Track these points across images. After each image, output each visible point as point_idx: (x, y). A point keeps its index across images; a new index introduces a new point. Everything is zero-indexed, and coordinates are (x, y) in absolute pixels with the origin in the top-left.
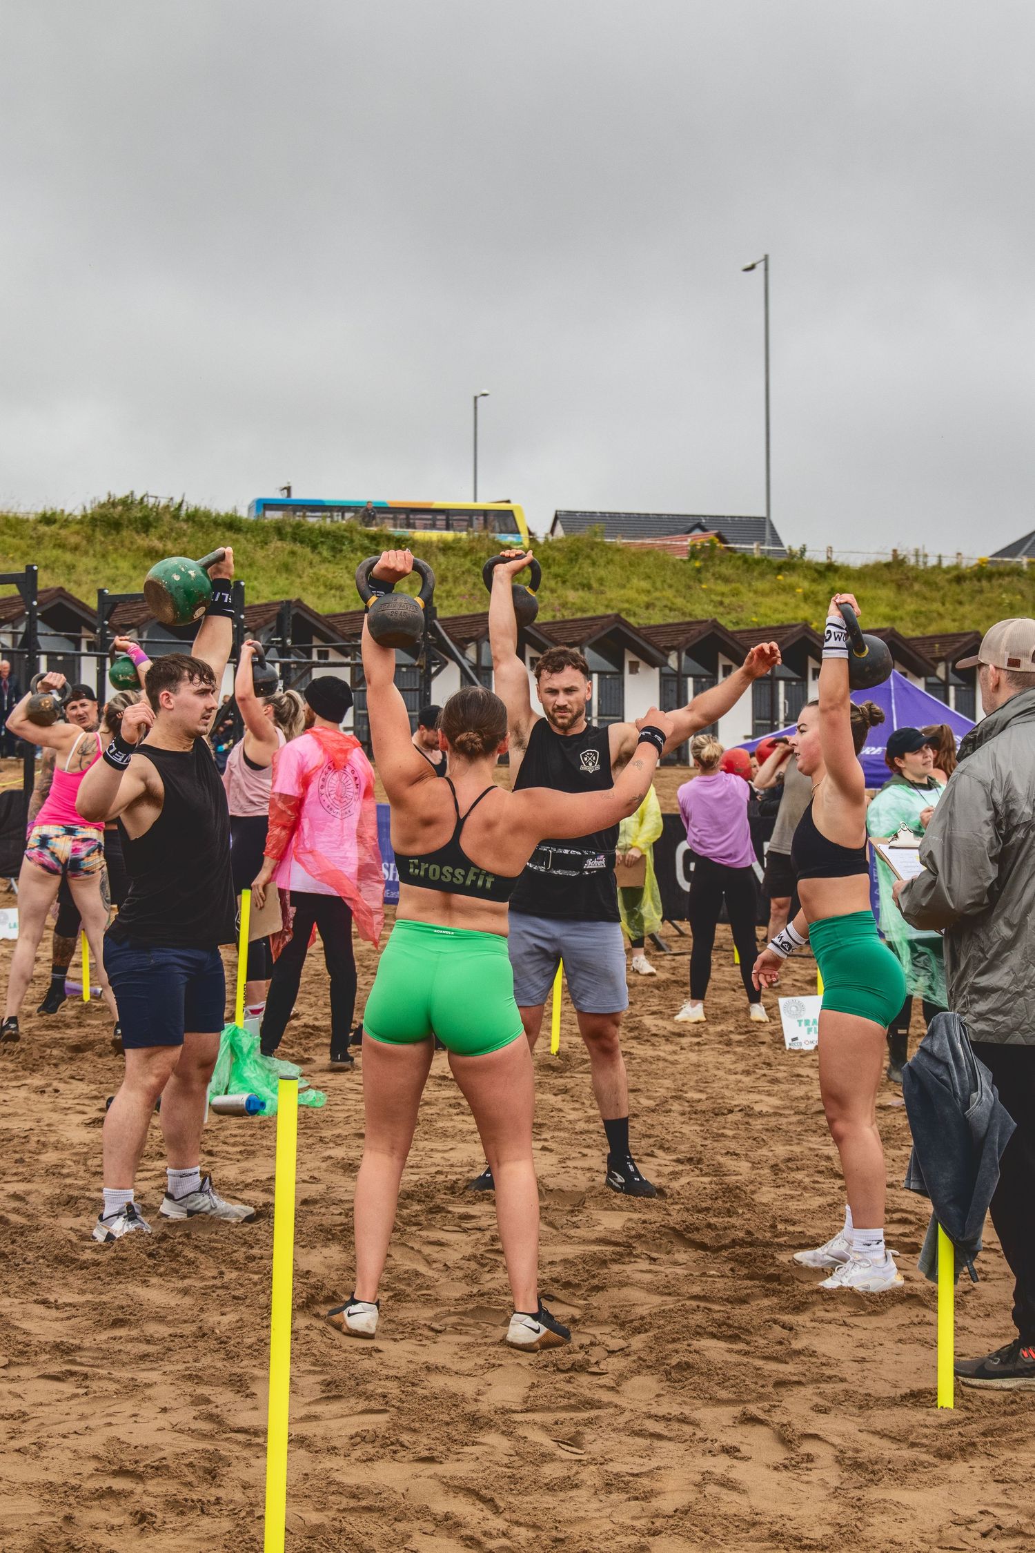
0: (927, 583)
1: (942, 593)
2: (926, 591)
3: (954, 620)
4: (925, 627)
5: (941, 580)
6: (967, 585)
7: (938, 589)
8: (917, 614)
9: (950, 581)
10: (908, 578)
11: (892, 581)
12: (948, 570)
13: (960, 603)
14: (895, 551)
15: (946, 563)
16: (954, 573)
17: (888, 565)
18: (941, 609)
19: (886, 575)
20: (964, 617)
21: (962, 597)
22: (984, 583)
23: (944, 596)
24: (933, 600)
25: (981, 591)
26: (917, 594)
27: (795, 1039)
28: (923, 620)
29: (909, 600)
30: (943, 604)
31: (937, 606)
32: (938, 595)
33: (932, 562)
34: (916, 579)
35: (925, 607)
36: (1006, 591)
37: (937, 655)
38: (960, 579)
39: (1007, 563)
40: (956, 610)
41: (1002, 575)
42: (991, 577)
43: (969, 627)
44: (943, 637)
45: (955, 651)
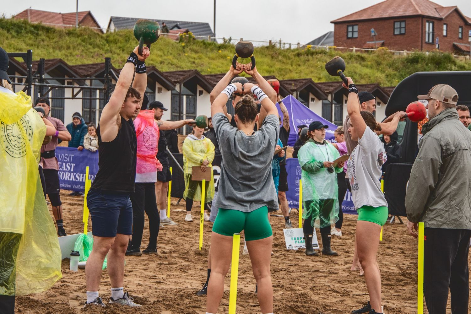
0: (285, 56)
1: (291, 60)
2: (284, 60)
3: (297, 73)
4: (284, 76)
5: (291, 55)
6: (302, 57)
7: (289, 59)
8: (280, 70)
9: (295, 56)
10: (276, 54)
11: (269, 55)
12: (294, 51)
13: (299, 65)
14: (270, 41)
15: (293, 47)
16: (297, 52)
17: (267, 48)
18: (291, 68)
19: (267, 52)
20: (301, 72)
21: (300, 63)
22: (310, 57)
23: (292, 62)
24: (287, 64)
25: (308, 60)
26: (280, 61)
27: (290, 246)
28: (283, 72)
29: (277, 63)
30: (292, 65)
31: (289, 67)
32: (289, 61)
33: (287, 46)
34: (280, 54)
35: (284, 67)
36: (319, 61)
37: (293, 88)
38: (299, 55)
39: (319, 48)
40: (297, 69)
41: (317, 53)
42: (312, 54)
43: (303, 76)
44: (295, 81)
45: (301, 87)
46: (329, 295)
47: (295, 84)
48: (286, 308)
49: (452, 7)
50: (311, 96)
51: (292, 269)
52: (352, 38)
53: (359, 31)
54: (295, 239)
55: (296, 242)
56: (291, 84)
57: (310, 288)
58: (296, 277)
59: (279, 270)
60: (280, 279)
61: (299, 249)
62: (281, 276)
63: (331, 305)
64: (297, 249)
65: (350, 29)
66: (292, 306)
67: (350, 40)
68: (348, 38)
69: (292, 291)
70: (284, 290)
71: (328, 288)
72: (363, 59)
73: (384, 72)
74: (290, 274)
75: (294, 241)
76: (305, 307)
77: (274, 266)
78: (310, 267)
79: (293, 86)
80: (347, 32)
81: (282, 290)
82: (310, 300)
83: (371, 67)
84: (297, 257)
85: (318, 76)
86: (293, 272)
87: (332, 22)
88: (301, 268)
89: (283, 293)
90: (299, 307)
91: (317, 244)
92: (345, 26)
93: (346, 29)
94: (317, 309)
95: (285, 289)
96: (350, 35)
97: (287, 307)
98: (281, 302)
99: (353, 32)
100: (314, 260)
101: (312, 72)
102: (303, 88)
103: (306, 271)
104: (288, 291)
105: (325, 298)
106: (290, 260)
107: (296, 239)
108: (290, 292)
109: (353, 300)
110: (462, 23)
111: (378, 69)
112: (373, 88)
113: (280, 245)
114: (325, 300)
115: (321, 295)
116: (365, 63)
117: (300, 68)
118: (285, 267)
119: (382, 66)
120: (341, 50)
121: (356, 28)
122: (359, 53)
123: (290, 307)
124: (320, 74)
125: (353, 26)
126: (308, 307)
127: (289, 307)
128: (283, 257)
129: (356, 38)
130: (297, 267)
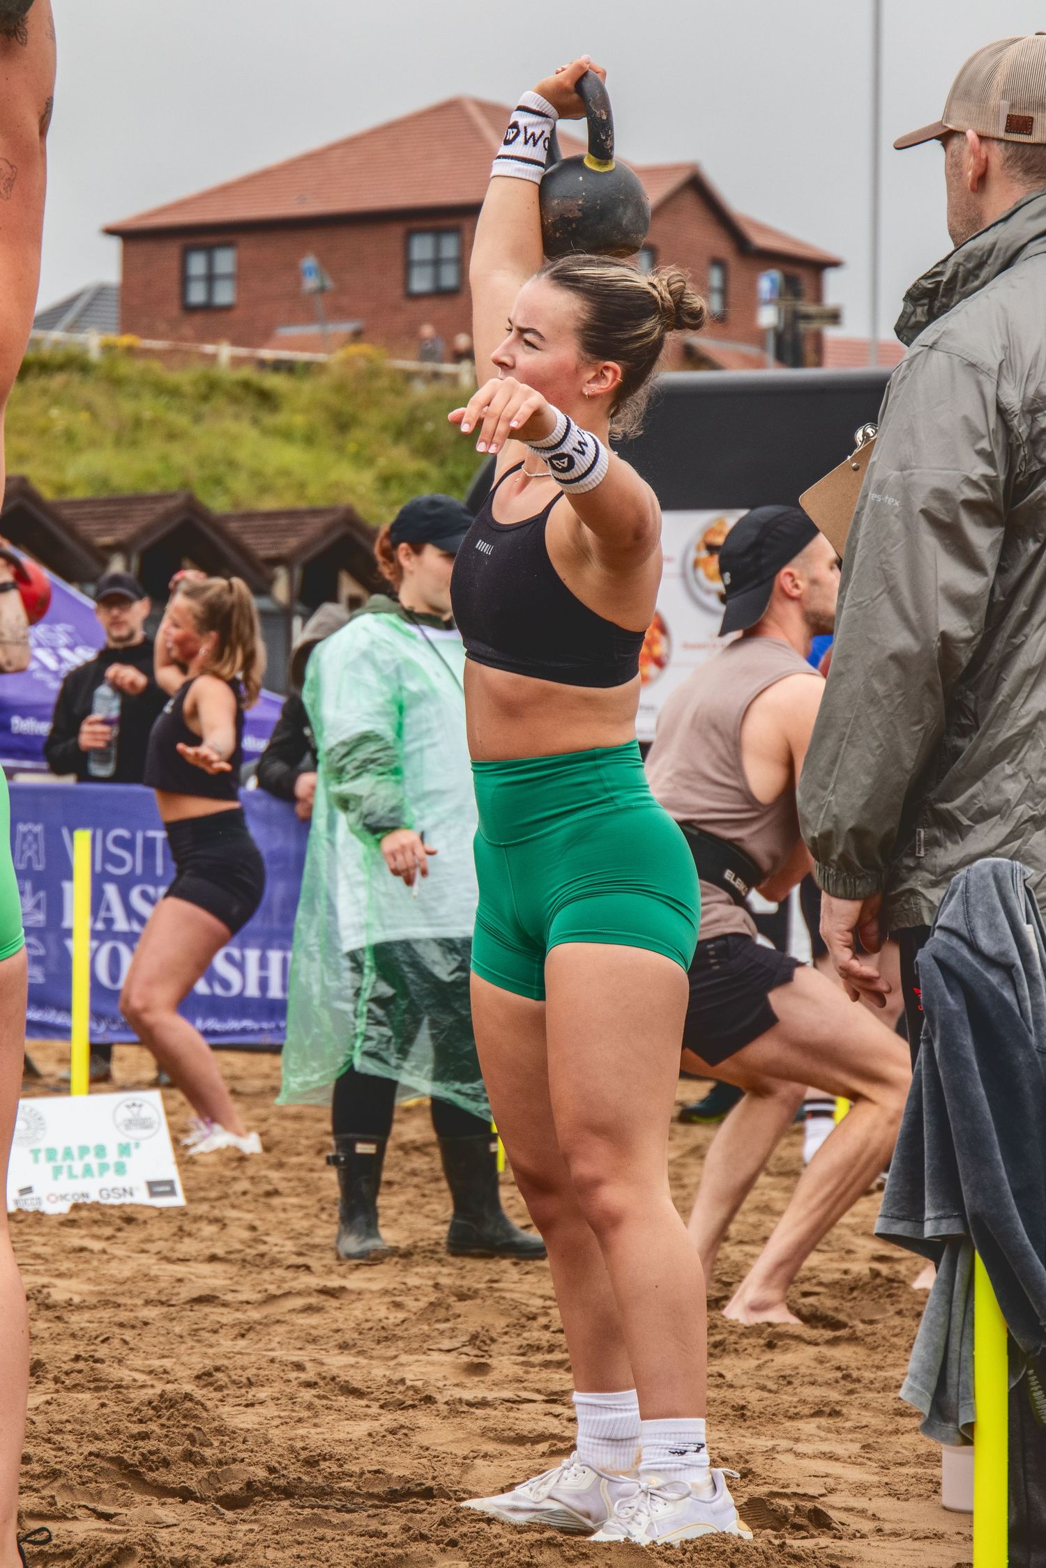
27: (27, 1190)
39: (57, 344)
46: (317, 1402)
48: (90, 1468)
49: (676, 168)
52: (208, 308)
53: (237, 277)
54: (51, 1154)
55: (57, 1172)
57: (198, 1377)
61: (76, 1207)
63: (341, 1450)
64: (63, 1208)
65: (197, 265)
66: (126, 1456)
67: (198, 319)
68: (190, 310)
69: (97, 1389)
70: (51, 1385)
71: (293, 1375)
72: (266, 399)
73: (370, 462)
75: (46, 1167)
76: (204, 1461)
80: (185, 280)
81: (40, 1388)
82: (219, 1431)
83: (309, 440)
87: (111, 232)
89: (48, 1403)
90: (166, 1463)
91: (170, 1183)
92: (172, 250)
93: (174, 264)
94: (272, 1470)
95: (56, 1380)
96: (197, 294)
97: (97, 1461)
98: (49, 1441)
99: (210, 279)
104: (76, 1387)
105: (300, 1420)
107: (60, 1156)
108: (86, 1396)
109: (461, 1427)
110: (723, 248)
111: (340, 449)
112: (328, 529)
114: (302, 1432)
115: (270, 1403)
116: (281, 419)
119: (358, 434)
121: (225, 261)
122: (246, 372)
123: (118, 1461)
125: (209, 250)
126: (220, 1463)
127: (111, 1460)
129: (227, 308)
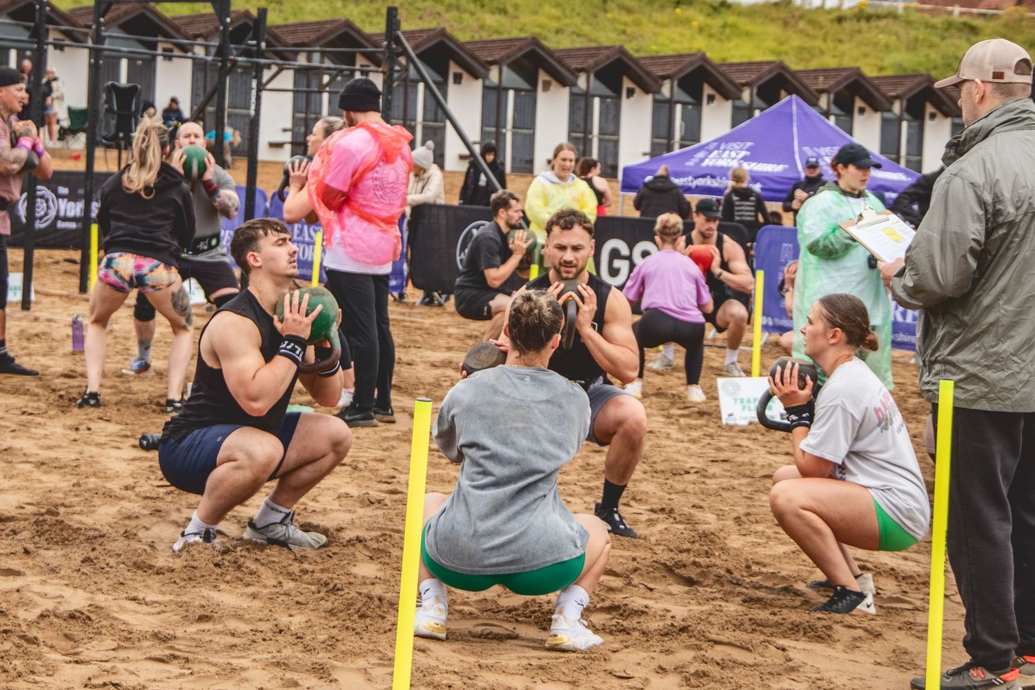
0: (812, 23)
1: (824, 30)
2: (810, 29)
3: (834, 56)
4: (807, 61)
5: (823, 19)
6: (847, 25)
7: (821, 27)
8: (802, 49)
9: (832, 21)
10: (793, 17)
12: (830, 12)
13: (840, 41)
15: (829, 4)
16: (836, 14)
18: (823, 46)
19: (774, 13)
20: (843, 54)
21: (843, 37)
22: (863, 24)
23: (826, 34)
24: (814, 37)
25: (859, 32)
26: (802, 32)
27: (730, 416)
28: (805, 55)
29: (794, 36)
30: (825, 40)
31: (819, 43)
32: (820, 33)
33: (817, 2)
34: (801, 17)
35: (808, 43)
36: (882, 32)
37: (820, 87)
38: (840, 20)
39: (883, 6)
40: (836, 47)
41: (879, 17)
42: (869, 18)
43: (847, 63)
44: (826, 71)
45: (837, 84)
47: (826, 78)
50: (859, 103)
51: (714, 469)
54: (742, 400)
55: (744, 408)
56: (816, 78)
58: (714, 489)
59: (682, 472)
60: (677, 493)
61: (750, 423)
62: (680, 487)
64: (745, 423)
72: (974, 29)
74: (704, 483)
75: (739, 406)
77: (677, 461)
78: (755, 467)
79: (821, 83)
84: (739, 441)
85: (879, 63)
86: (714, 476)
88: (736, 469)
94: (728, 570)
100: (774, 451)
101: (866, 55)
102: (841, 87)
103: (745, 476)
106: (719, 449)
107: (745, 401)
113: (710, 414)
117: (842, 48)
118: (698, 463)
120: (930, 11)
122: (965, 18)
124: (882, 60)
128: (708, 440)
130: (727, 466)
